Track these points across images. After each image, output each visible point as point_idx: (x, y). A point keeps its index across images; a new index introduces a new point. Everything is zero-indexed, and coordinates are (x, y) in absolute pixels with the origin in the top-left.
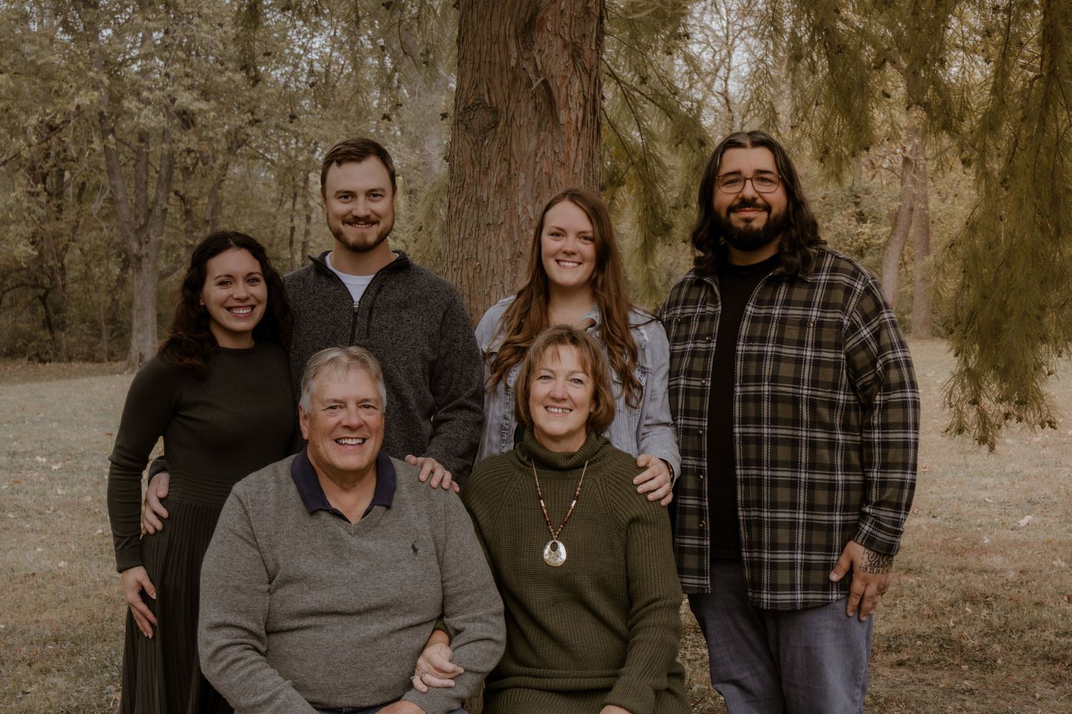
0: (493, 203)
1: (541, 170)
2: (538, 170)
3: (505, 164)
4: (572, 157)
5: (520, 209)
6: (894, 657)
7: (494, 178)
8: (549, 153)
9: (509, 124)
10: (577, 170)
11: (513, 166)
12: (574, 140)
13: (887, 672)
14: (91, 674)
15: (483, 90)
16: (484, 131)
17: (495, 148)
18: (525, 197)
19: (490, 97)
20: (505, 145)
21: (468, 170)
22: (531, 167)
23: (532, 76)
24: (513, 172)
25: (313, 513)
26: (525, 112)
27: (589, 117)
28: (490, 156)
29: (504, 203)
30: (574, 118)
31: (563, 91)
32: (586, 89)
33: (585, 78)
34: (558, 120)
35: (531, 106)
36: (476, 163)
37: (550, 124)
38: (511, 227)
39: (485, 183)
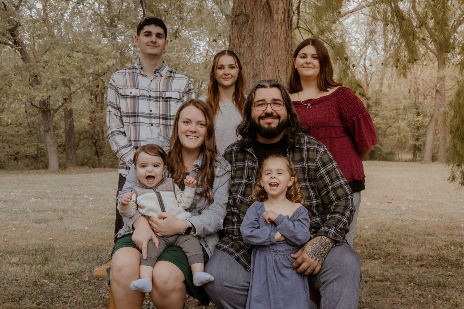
0: (246, 54)
1: (266, 39)
2: (264, 39)
3: (251, 37)
4: (279, 34)
5: (257, 56)
6: (419, 263)
7: (246, 44)
8: (269, 32)
9: (253, 21)
10: (281, 40)
11: (254, 38)
12: (280, 27)
13: (416, 268)
14: (89, 262)
15: (243, 7)
16: (243, 24)
17: (247, 31)
18: (259, 51)
19: (245, 10)
20: (251, 29)
21: (236, 41)
22: (262, 38)
24: (254, 41)
26: (260, 15)
27: (286, 19)
28: (245, 35)
29: (250, 54)
30: (280, 18)
31: (275, 6)
32: (285, 6)
34: (273, 18)
35: (262, 13)
36: (240, 38)
37: (270, 20)
38: (253, 64)
39: (243, 46)
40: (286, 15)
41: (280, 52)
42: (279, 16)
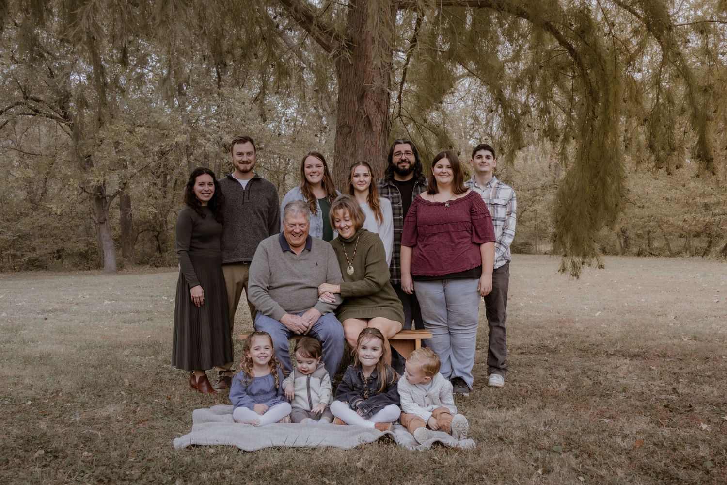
1: (367, 148)
2: (365, 147)
3: (354, 146)
4: (378, 143)
6: (519, 351)
7: (350, 150)
8: (369, 142)
9: (355, 132)
11: (357, 147)
12: (378, 137)
13: (516, 356)
15: (346, 120)
16: (347, 135)
17: (350, 140)
19: (348, 122)
20: (354, 139)
21: (341, 148)
22: (363, 147)
23: (363, 114)
24: (356, 149)
25: (284, 251)
26: (361, 127)
27: (384, 129)
28: (349, 143)
30: (378, 129)
31: (374, 119)
32: (383, 119)
33: (382, 115)
34: (372, 130)
35: (363, 125)
36: (344, 146)
37: (370, 132)
39: (347, 153)
40: (384, 126)
41: (379, 158)
42: (377, 127)
